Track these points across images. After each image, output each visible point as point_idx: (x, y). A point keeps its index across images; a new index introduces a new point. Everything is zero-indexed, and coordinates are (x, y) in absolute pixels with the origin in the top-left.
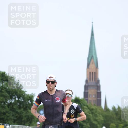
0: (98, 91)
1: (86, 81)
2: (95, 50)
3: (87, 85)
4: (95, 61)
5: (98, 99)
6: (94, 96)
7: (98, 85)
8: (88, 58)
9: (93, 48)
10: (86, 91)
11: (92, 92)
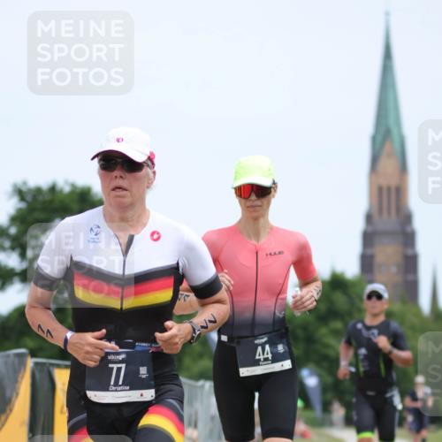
0: (410, 252)
1: (369, 218)
2: (397, 108)
3: (370, 229)
4: (397, 145)
5: (410, 277)
6: (394, 269)
7: (408, 229)
8: (374, 139)
9: (391, 105)
10: (369, 252)
11: (387, 253)
